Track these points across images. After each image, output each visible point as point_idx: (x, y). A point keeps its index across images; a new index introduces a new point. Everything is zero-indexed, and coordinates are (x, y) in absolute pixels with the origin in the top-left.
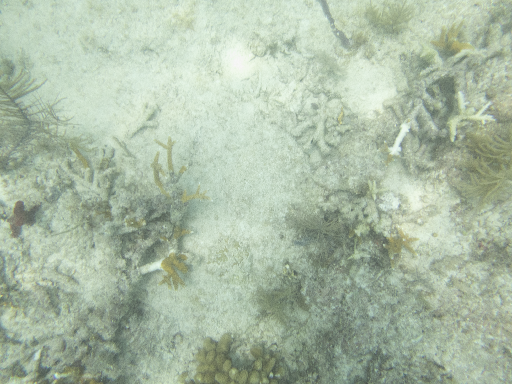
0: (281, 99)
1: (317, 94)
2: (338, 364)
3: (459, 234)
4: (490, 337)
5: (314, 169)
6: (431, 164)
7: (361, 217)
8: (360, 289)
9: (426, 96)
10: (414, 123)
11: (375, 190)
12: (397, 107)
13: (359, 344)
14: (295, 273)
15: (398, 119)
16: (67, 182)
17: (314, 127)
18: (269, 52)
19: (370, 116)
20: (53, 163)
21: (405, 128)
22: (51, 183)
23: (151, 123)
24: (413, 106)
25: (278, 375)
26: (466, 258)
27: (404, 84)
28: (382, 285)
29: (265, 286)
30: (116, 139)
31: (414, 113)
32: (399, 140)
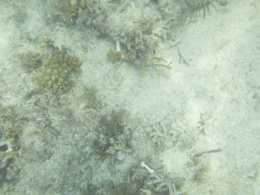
0: (179, 121)
1: (177, 137)
2: (59, 116)
3: (101, 181)
5: (144, 127)
6: (133, 178)
7: (117, 142)
8: (87, 134)
9: (163, 184)
10: (152, 176)
11: (127, 151)
12: (162, 170)
15: (157, 170)
16: (165, 17)
17: (162, 132)
18: (201, 120)
19: (161, 158)
20: (175, 13)
21: (151, 171)
22: (166, 10)
23: (182, 60)
24: (160, 177)
25: (60, 90)
26: (90, 181)
27: (172, 176)
28: (87, 143)
29: (98, 93)
30: (179, 43)
31: (157, 177)
32: (147, 167)
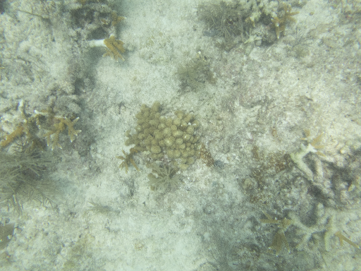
2: (237, 114)
4: (348, 70)
7: (255, 6)
8: (253, 61)
13: (252, 96)
14: (206, 58)
25: (195, 124)
26: (335, 25)
28: (270, 55)
29: (183, 67)
